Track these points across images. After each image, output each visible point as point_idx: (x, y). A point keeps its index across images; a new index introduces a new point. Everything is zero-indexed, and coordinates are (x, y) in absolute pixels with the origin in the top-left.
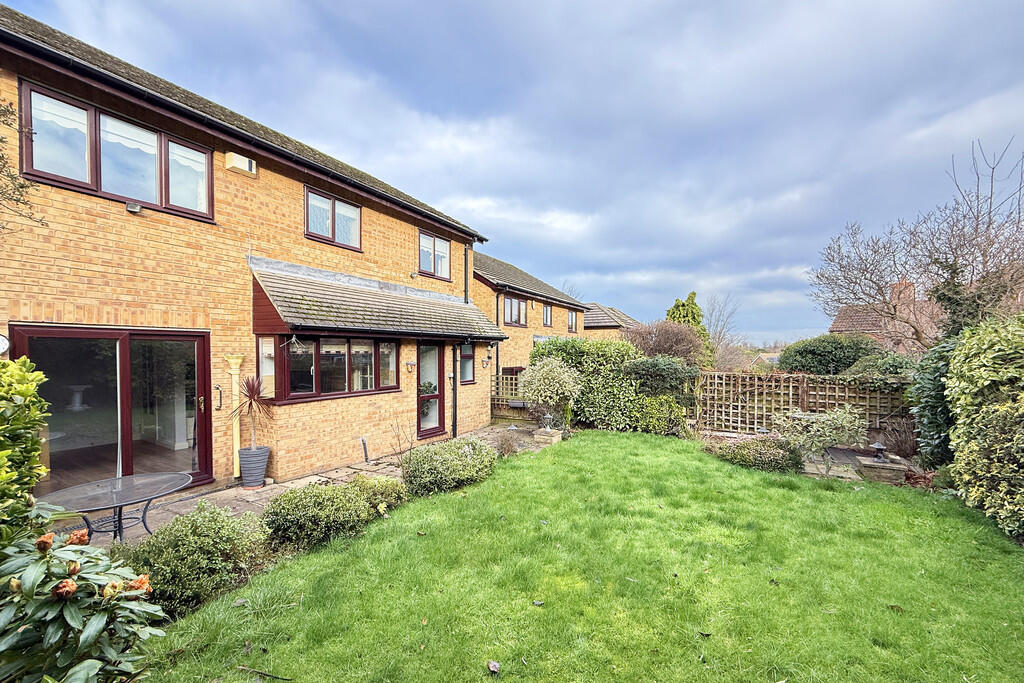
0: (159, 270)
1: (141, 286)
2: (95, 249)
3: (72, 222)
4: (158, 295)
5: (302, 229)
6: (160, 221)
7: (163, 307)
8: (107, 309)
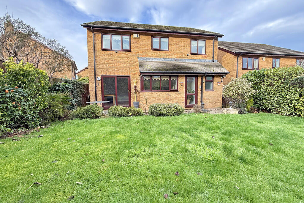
0: (121, 63)
1: (118, 67)
2: (111, 61)
3: (108, 56)
4: (121, 69)
5: (151, 48)
6: (121, 53)
7: (122, 71)
8: (113, 72)
